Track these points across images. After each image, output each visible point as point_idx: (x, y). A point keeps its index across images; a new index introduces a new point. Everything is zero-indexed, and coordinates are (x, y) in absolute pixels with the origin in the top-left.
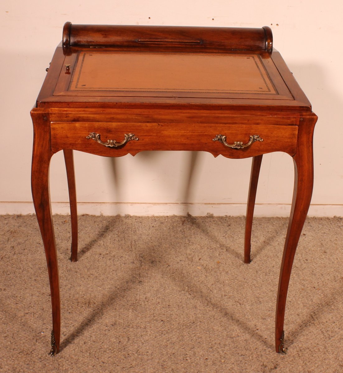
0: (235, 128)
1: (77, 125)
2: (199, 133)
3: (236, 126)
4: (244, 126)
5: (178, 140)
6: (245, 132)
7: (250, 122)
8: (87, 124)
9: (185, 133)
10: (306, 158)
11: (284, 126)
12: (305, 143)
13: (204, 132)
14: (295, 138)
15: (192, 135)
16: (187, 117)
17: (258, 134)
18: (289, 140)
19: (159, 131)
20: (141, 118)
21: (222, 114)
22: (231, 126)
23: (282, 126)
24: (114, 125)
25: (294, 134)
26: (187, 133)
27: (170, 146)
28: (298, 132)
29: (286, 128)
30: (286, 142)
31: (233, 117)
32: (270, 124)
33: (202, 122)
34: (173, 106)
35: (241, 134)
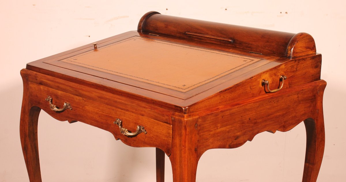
0: (128, 115)
1: (42, 87)
2: (106, 113)
3: (129, 113)
4: (134, 114)
5: (94, 116)
6: (135, 121)
7: (137, 112)
8: (46, 88)
9: (98, 111)
10: (179, 162)
11: (161, 122)
12: (178, 145)
13: (109, 114)
14: (170, 138)
15: (102, 114)
16: (98, 97)
17: (144, 125)
18: (166, 138)
19: (83, 105)
20: (72, 90)
21: (119, 99)
22: (125, 112)
23: (160, 122)
24: (60, 93)
25: (169, 133)
26: (99, 111)
27: (89, 120)
28: (172, 132)
29: (163, 125)
30: (163, 140)
31: (126, 104)
32: (151, 118)
33: (107, 104)
34: (93, 85)
35: (133, 123)
